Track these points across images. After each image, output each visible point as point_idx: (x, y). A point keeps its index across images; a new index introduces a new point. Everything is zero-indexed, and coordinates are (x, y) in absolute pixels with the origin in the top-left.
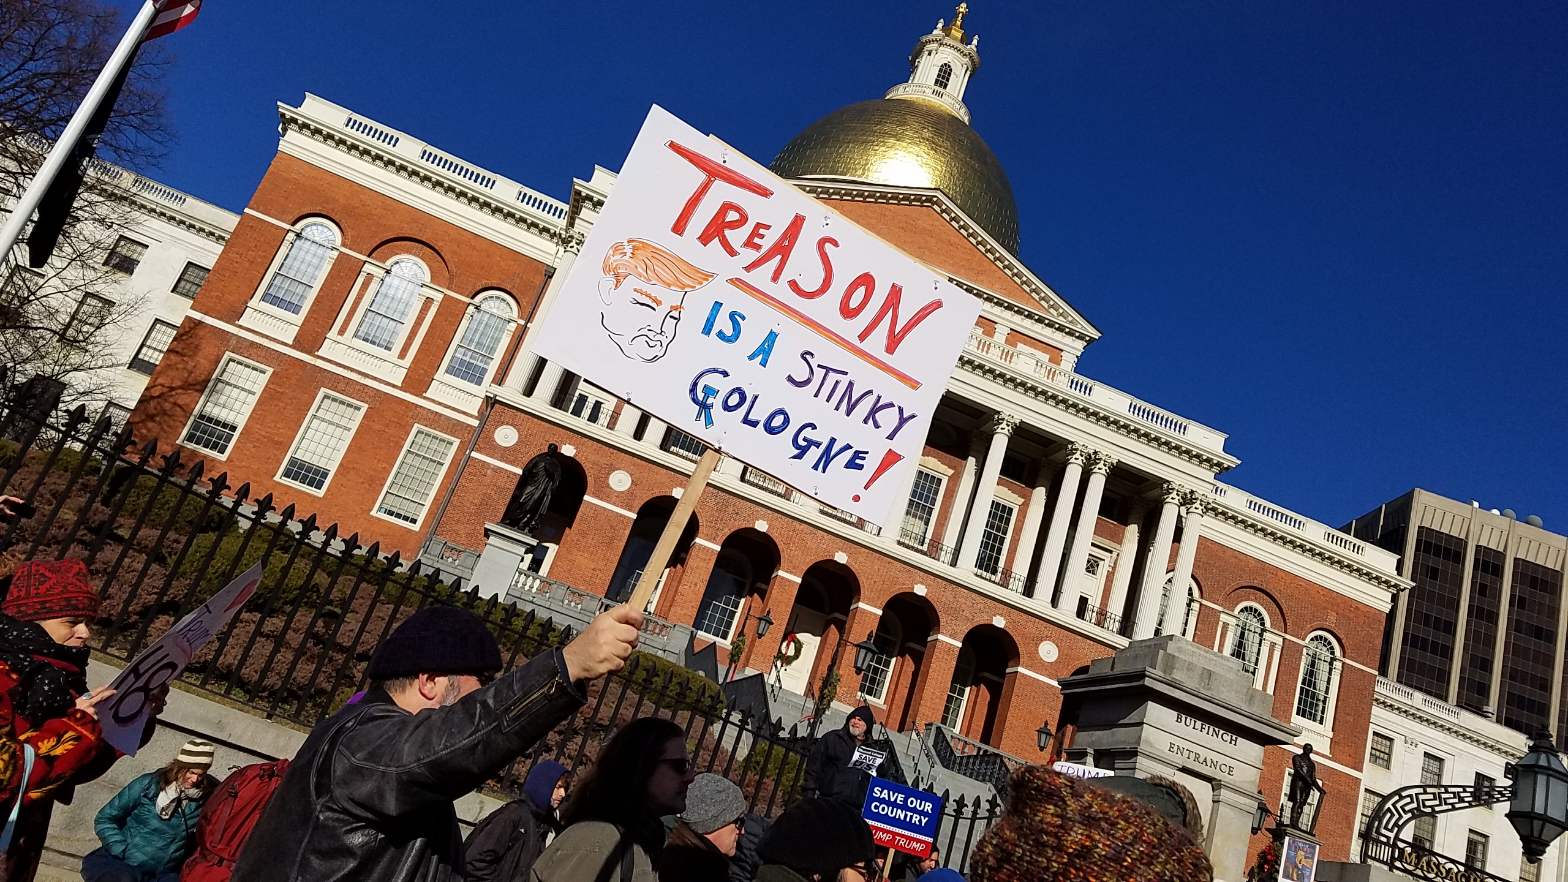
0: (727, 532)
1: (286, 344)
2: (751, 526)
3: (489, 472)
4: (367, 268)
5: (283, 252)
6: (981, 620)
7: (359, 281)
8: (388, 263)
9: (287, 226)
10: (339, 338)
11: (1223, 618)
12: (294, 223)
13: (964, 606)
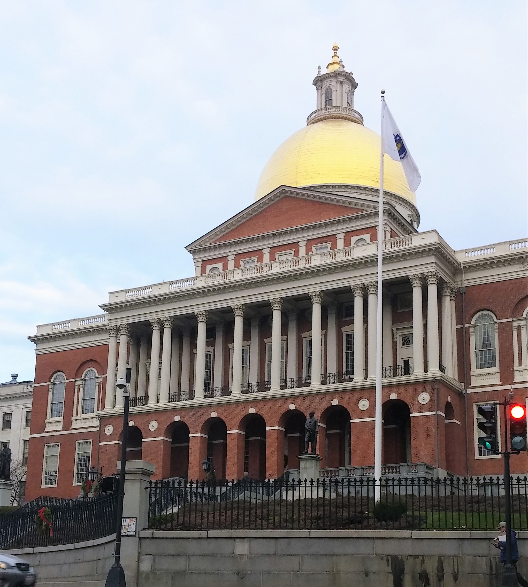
1: (60, 431)
3: (108, 448)
4: (77, 383)
5: (50, 394)
6: (325, 406)
7: (76, 390)
8: (83, 377)
9: (47, 383)
10: (77, 418)
11: (515, 324)
12: (50, 381)
13: (316, 404)
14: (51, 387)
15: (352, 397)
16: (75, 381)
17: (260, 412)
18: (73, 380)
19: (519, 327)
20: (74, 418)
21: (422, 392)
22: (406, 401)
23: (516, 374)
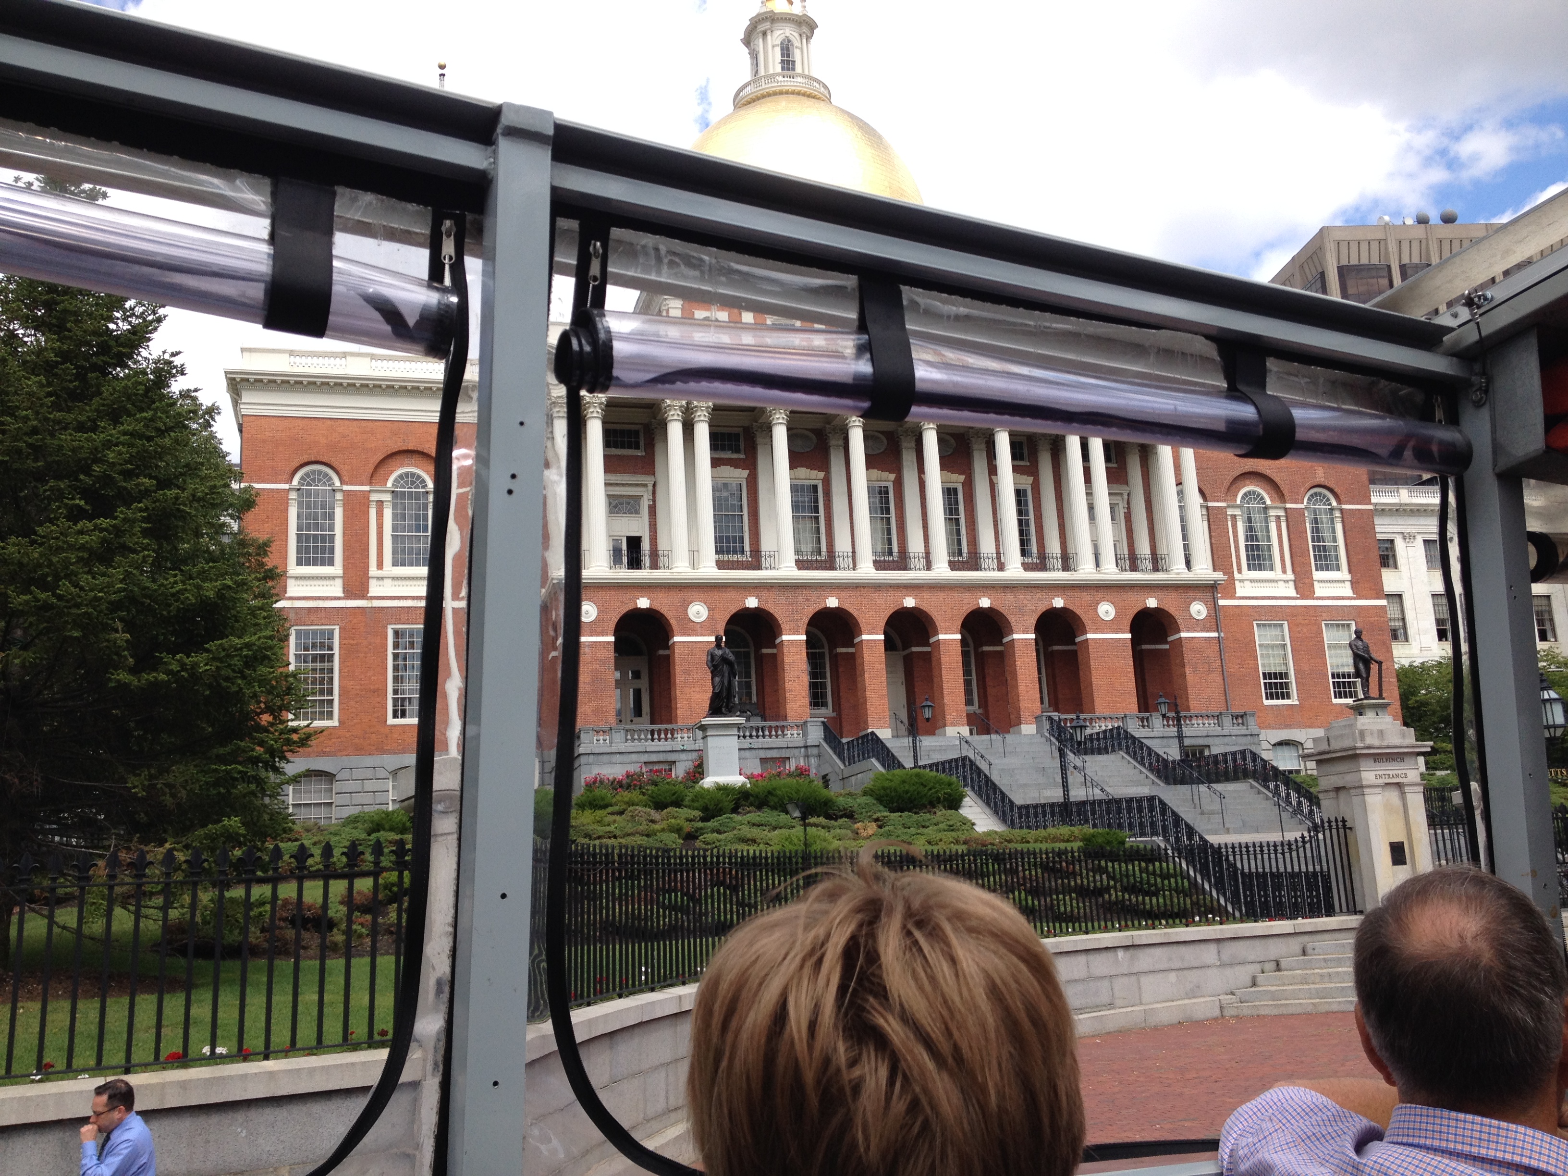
0: (806, 620)
1: (337, 598)
2: (823, 606)
3: (587, 650)
4: (374, 497)
5: (293, 512)
6: (1042, 607)
7: (373, 512)
8: (389, 484)
9: (286, 486)
10: (380, 573)
11: (1230, 512)
12: (290, 480)
13: (1025, 602)
14: (293, 495)
15: (1086, 597)
16: (370, 491)
17: (925, 607)
18: (367, 488)
19: (1234, 517)
20: (373, 571)
21: (1195, 600)
22: (1172, 610)
23: (1237, 583)
